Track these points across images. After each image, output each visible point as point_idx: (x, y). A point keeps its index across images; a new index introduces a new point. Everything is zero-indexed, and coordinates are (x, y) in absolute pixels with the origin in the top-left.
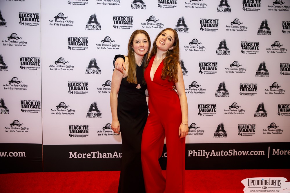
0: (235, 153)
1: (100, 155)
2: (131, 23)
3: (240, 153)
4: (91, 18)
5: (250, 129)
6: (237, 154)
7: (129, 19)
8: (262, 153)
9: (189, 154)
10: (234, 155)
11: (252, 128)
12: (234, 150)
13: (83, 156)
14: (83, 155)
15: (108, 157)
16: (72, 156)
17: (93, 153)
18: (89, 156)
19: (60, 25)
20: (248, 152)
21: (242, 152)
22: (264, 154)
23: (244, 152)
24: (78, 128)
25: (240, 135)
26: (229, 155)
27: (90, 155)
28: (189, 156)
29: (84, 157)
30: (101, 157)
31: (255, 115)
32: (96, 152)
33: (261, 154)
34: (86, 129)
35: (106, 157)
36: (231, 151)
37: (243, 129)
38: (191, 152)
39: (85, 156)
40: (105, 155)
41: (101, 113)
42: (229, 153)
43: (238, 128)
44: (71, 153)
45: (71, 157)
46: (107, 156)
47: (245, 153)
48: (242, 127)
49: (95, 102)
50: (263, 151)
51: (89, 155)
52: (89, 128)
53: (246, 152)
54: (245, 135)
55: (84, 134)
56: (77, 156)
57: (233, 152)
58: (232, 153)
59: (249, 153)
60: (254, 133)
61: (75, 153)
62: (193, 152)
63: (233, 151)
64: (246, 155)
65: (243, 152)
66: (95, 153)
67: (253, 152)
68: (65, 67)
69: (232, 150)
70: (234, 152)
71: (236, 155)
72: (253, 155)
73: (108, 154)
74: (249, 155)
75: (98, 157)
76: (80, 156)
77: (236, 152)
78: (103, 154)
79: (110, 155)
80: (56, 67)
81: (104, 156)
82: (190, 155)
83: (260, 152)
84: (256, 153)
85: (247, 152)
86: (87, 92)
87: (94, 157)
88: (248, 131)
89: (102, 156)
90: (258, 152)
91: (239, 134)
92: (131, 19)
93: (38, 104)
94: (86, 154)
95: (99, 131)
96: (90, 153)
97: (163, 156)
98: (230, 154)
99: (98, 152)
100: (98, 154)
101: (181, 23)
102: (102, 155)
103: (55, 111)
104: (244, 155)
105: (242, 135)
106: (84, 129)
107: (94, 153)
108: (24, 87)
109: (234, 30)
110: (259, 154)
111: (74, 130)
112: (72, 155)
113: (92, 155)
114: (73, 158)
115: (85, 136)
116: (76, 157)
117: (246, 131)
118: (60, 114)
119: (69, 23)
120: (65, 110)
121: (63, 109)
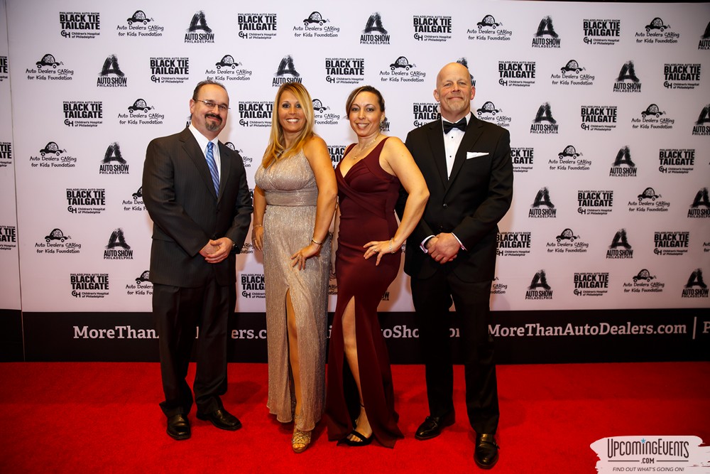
0: (407, 332)
1: (132, 333)
2: (186, 71)
4: (107, 63)
6: (412, 335)
7: (181, 62)
10: (405, 336)
12: (405, 327)
13: (99, 335)
14: (99, 332)
15: (149, 337)
16: (78, 335)
17: (118, 329)
18: (111, 335)
19: (47, 78)
24: (89, 279)
26: (394, 336)
27: (113, 333)
29: (101, 337)
30: (135, 337)
32: (125, 328)
34: (104, 281)
35: (144, 337)
36: (398, 329)
39: (105, 334)
40: (141, 332)
41: (131, 249)
42: (393, 332)
44: (76, 328)
45: (76, 337)
46: (146, 335)
49: (119, 229)
51: (111, 332)
52: (110, 279)
55: (100, 291)
56: (88, 335)
57: (402, 331)
58: (400, 333)
61: (85, 328)
63: (402, 328)
66: (123, 329)
68: (60, 160)
69: (400, 327)
70: (405, 331)
71: (410, 336)
73: (149, 331)
75: (129, 337)
76: (94, 334)
77: (409, 330)
78: (139, 331)
79: (151, 333)
80: (43, 162)
81: (141, 336)
86: (104, 209)
87: (121, 336)
89: (137, 336)
90: (455, 331)
92: (184, 63)
93: (11, 234)
94: (105, 331)
95: (129, 285)
96: (114, 329)
97: (257, 337)
98: (397, 334)
99: (129, 327)
100: (129, 331)
101: (287, 68)
102: (137, 333)
103: (44, 245)
106: (99, 281)
107: (121, 328)
109: (398, 80)
111: (80, 283)
112: (80, 332)
113: (117, 332)
114: (81, 337)
115: (102, 295)
116: (86, 337)
118: (54, 252)
119: (66, 75)
120: (62, 243)
121: (59, 242)
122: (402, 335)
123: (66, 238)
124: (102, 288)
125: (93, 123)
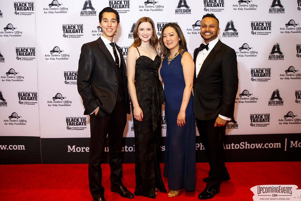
2: (128, 6)
3: (253, 146)
4: (86, 3)
5: (264, 119)
6: (250, 147)
8: (278, 145)
10: (246, 148)
11: (266, 118)
12: (246, 143)
13: (81, 150)
16: (70, 150)
18: (88, 150)
19: (54, 12)
20: (262, 144)
21: (255, 145)
22: (280, 147)
23: (258, 145)
24: (76, 120)
25: (252, 126)
26: (241, 148)
29: (83, 151)
31: (270, 103)
33: (277, 147)
34: (84, 121)
36: (242, 144)
37: (255, 119)
42: (240, 146)
43: (251, 118)
44: (69, 147)
45: (69, 151)
47: (259, 146)
48: (255, 117)
50: (280, 144)
53: (259, 144)
54: (259, 125)
56: (75, 150)
57: (245, 145)
59: (263, 146)
60: (268, 123)
61: (74, 147)
62: (200, 145)
63: (245, 143)
64: (260, 147)
67: (268, 144)
68: (61, 56)
69: (244, 143)
70: (246, 145)
71: (249, 148)
72: (268, 147)
74: (263, 147)
76: (78, 149)
77: (249, 145)
80: (52, 57)
82: (197, 148)
83: (276, 145)
84: (271, 146)
85: (261, 145)
88: (261, 122)
90: (274, 145)
91: (252, 125)
92: (127, 3)
93: (35, 96)
94: (84, 148)
98: (242, 147)
101: (183, 4)
103: (52, 102)
104: (257, 147)
105: (255, 125)
106: (81, 121)
108: (20, 79)
109: (243, 9)
110: (275, 147)
111: (71, 122)
114: (72, 151)
115: (83, 129)
116: (74, 151)
117: (260, 122)
118: (57, 106)
119: (64, 10)
120: (62, 101)
121: (60, 100)
122: (245, 147)
123: (64, 98)
124: (83, 125)
125: (78, 35)
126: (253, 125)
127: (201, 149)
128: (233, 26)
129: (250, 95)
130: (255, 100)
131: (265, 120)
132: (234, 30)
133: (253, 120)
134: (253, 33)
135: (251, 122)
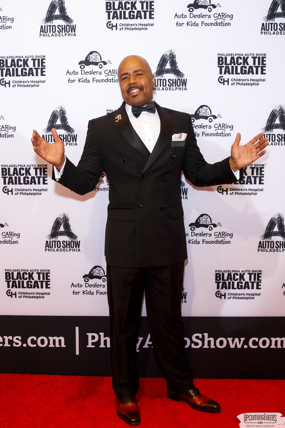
0: (209, 342)
3: (221, 343)
5: (247, 283)
6: (215, 345)
9: (90, 341)
10: (206, 346)
12: (206, 335)
20: (243, 339)
21: (228, 341)
23: (233, 341)
25: (221, 297)
26: (193, 346)
28: (90, 345)
33: (278, 346)
36: (197, 337)
38: (93, 338)
42: (192, 342)
43: (216, 279)
47: (236, 343)
48: (226, 278)
53: (237, 340)
57: (203, 340)
58: (200, 342)
59: (246, 342)
60: (258, 291)
62: (99, 336)
63: (204, 336)
64: (239, 346)
65: (230, 339)
67: (257, 339)
69: (200, 336)
70: (206, 340)
71: (212, 346)
74: (246, 347)
77: (212, 339)
82: (93, 344)
83: (276, 342)
85: (240, 341)
88: (241, 288)
91: (219, 295)
97: (25, 345)
98: (196, 344)
104: (232, 346)
105: (227, 296)
110: (273, 346)
117: (238, 288)
122: (203, 344)
126: (221, 295)
127: (102, 346)
128: (174, 63)
129: (215, 226)
130: (227, 239)
131: (250, 284)
132: (178, 73)
133: (221, 284)
134: (222, 81)
135: (218, 288)
